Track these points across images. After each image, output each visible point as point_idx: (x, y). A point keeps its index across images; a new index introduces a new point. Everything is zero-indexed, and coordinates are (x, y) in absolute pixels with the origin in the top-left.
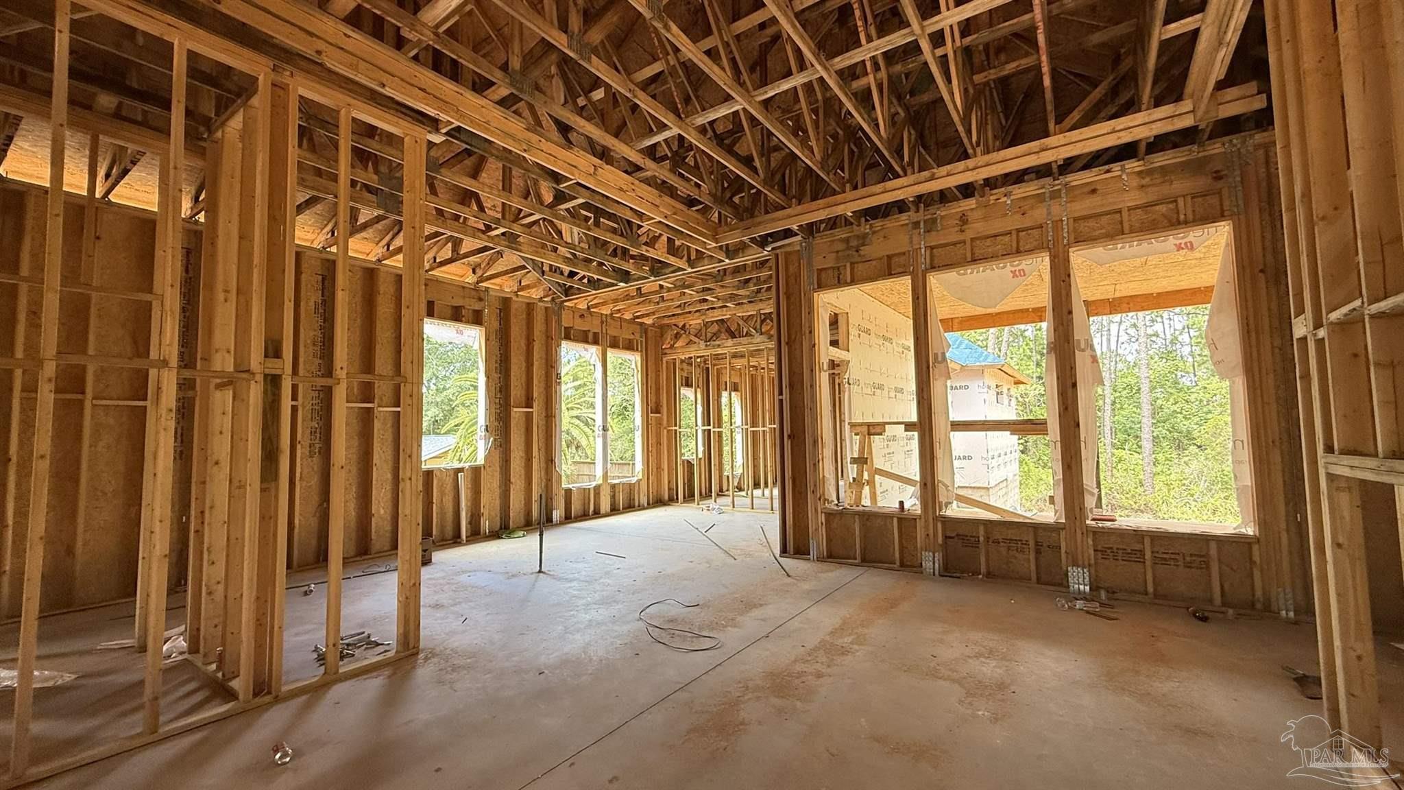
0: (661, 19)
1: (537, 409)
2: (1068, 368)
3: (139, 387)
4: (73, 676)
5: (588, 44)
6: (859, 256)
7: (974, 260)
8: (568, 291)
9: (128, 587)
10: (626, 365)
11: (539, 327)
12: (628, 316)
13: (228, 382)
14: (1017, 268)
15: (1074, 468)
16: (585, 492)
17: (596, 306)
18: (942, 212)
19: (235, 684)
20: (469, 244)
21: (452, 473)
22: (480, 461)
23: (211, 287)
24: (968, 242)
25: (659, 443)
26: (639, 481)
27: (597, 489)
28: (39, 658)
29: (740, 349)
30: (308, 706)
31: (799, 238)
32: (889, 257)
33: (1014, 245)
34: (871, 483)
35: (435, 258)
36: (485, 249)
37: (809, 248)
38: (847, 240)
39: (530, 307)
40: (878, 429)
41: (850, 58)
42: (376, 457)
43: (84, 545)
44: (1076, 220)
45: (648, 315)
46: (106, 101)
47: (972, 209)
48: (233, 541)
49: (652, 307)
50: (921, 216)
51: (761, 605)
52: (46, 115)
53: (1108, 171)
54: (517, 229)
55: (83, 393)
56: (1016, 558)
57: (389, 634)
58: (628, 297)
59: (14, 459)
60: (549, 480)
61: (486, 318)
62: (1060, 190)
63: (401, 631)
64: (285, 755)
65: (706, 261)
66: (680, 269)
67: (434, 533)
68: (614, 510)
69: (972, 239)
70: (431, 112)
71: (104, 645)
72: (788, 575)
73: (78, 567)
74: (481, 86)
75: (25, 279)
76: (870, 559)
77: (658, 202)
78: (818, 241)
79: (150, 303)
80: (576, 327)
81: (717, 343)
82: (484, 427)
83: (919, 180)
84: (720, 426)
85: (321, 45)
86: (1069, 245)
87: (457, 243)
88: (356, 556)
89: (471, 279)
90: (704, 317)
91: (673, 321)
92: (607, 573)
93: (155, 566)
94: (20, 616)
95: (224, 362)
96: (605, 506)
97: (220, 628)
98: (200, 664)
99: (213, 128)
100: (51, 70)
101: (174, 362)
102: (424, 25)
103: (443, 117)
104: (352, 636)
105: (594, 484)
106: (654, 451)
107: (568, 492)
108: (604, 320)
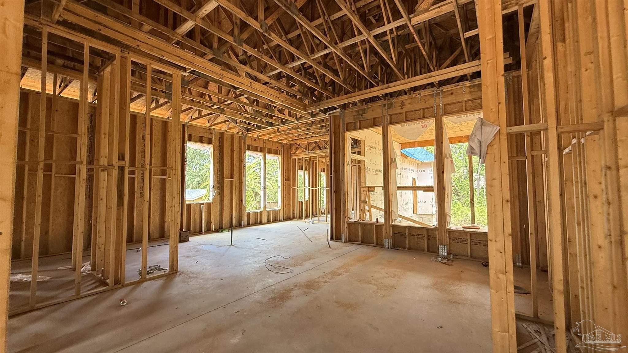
0: (267, 32)
1: (235, 179)
2: (441, 165)
3: (73, 170)
4: (50, 278)
5: (242, 39)
6: (363, 118)
7: (407, 121)
8: (248, 130)
9: (69, 248)
10: (274, 161)
11: (236, 144)
12: (276, 140)
13: (105, 169)
14: (424, 124)
15: (442, 205)
16: (256, 214)
17: (261, 136)
18: (394, 100)
19: (108, 281)
20: (205, 112)
21: (199, 205)
22: (211, 200)
23: (99, 133)
24: (404, 113)
25: (289, 194)
26: (280, 210)
27: (261, 212)
28: (38, 271)
29: (323, 154)
30: (133, 289)
31: (339, 110)
32: (375, 119)
33: (422, 114)
34: (369, 211)
35: (192, 117)
36: (211, 114)
37: (343, 114)
38: (358, 111)
39: (232, 136)
40: (372, 189)
41: (344, 44)
42: (167, 197)
43: (52, 231)
44: (445, 105)
45: (284, 140)
46: (60, 61)
47: (406, 100)
48: (107, 228)
49: (285, 137)
50: (386, 102)
51: (314, 258)
52: (39, 68)
53: (458, 86)
54: (223, 106)
55: (51, 171)
56: (421, 242)
57: (166, 266)
58: (275, 132)
59: (26, 197)
60: (240, 209)
61: (213, 141)
62: (439, 93)
63: (171, 264)
64: (124, 302)
65: (303, 118)
66: (293, 122)
67: (191, 229)
68: (269, 222)
69: (406, 112)
70: (183, 65)
71: (61, 268)
72: (330, 248)
73: (50, 239)
74: (203, 55)
75: (28, 129)
76: (365, 242)
77: (279, 96)
78: (347, 111)
79: (77, 138)
80: (252, 145)
81: (313, 151)
82: (212, 187)
83: (383, 88)
84: (316, 187)
85: (139, 43)
86: (442, 115)
87: (200, 112)
88: (159, 238)
89: (207, 125)
90: (307, 141)
91: (295, 142)
92: (258, 246)
93: (78, 237)
94: (32, 257)
95: (104, 161)
96: (265, 220)
97: (103, 261)
98: (96, 275)
99: (100, 71)
100: (41, 52)
101: (85, 162)
102: (178, 34)
103: (187, 67)
104: (153, 266)
105: (260, 211)
106: (287, 197)
107: (249, 214)
108: (265, 142)
